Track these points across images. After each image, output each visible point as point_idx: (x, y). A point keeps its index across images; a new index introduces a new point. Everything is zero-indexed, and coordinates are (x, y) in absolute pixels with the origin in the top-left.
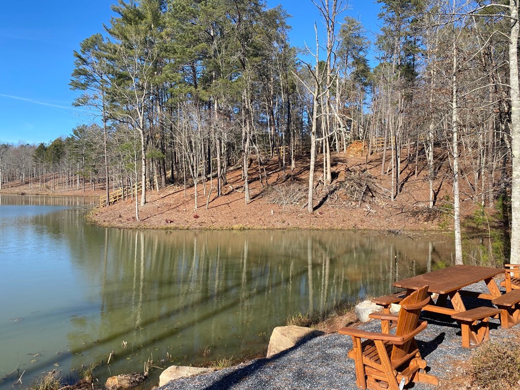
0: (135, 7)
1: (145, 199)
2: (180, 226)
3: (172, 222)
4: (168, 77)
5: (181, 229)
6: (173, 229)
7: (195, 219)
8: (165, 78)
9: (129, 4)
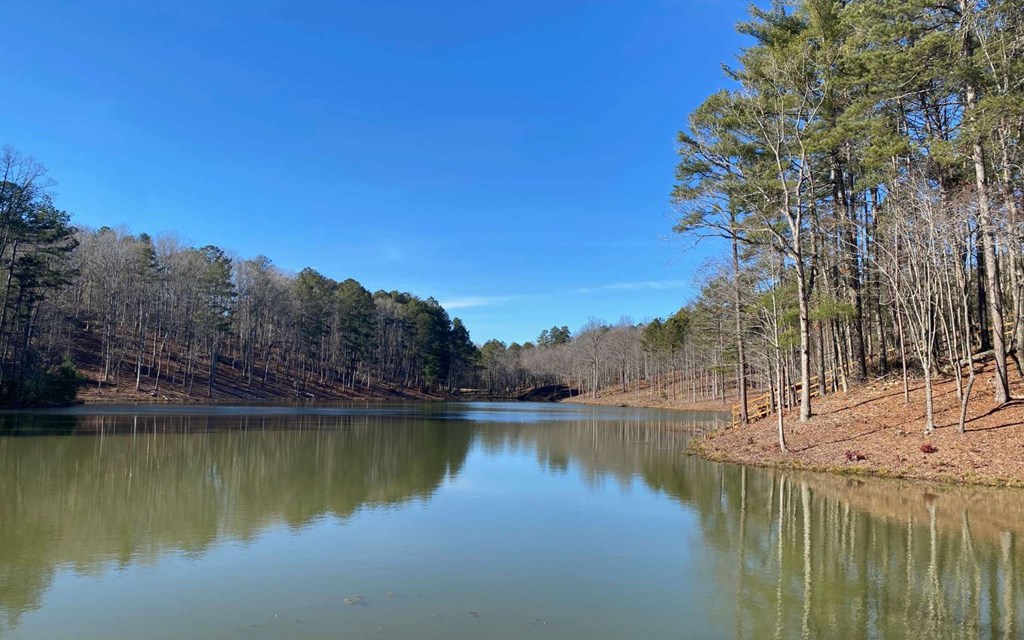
0: (784, 14)
1: (810, 406)
2: (882, 470)
3: (863, 458)
4: (850, 130)
5: (882, 477)
6: (864, 475)
7: (923, 455)
8: (842, 134)
9: (771, 11)
